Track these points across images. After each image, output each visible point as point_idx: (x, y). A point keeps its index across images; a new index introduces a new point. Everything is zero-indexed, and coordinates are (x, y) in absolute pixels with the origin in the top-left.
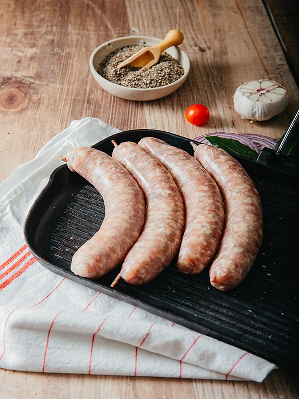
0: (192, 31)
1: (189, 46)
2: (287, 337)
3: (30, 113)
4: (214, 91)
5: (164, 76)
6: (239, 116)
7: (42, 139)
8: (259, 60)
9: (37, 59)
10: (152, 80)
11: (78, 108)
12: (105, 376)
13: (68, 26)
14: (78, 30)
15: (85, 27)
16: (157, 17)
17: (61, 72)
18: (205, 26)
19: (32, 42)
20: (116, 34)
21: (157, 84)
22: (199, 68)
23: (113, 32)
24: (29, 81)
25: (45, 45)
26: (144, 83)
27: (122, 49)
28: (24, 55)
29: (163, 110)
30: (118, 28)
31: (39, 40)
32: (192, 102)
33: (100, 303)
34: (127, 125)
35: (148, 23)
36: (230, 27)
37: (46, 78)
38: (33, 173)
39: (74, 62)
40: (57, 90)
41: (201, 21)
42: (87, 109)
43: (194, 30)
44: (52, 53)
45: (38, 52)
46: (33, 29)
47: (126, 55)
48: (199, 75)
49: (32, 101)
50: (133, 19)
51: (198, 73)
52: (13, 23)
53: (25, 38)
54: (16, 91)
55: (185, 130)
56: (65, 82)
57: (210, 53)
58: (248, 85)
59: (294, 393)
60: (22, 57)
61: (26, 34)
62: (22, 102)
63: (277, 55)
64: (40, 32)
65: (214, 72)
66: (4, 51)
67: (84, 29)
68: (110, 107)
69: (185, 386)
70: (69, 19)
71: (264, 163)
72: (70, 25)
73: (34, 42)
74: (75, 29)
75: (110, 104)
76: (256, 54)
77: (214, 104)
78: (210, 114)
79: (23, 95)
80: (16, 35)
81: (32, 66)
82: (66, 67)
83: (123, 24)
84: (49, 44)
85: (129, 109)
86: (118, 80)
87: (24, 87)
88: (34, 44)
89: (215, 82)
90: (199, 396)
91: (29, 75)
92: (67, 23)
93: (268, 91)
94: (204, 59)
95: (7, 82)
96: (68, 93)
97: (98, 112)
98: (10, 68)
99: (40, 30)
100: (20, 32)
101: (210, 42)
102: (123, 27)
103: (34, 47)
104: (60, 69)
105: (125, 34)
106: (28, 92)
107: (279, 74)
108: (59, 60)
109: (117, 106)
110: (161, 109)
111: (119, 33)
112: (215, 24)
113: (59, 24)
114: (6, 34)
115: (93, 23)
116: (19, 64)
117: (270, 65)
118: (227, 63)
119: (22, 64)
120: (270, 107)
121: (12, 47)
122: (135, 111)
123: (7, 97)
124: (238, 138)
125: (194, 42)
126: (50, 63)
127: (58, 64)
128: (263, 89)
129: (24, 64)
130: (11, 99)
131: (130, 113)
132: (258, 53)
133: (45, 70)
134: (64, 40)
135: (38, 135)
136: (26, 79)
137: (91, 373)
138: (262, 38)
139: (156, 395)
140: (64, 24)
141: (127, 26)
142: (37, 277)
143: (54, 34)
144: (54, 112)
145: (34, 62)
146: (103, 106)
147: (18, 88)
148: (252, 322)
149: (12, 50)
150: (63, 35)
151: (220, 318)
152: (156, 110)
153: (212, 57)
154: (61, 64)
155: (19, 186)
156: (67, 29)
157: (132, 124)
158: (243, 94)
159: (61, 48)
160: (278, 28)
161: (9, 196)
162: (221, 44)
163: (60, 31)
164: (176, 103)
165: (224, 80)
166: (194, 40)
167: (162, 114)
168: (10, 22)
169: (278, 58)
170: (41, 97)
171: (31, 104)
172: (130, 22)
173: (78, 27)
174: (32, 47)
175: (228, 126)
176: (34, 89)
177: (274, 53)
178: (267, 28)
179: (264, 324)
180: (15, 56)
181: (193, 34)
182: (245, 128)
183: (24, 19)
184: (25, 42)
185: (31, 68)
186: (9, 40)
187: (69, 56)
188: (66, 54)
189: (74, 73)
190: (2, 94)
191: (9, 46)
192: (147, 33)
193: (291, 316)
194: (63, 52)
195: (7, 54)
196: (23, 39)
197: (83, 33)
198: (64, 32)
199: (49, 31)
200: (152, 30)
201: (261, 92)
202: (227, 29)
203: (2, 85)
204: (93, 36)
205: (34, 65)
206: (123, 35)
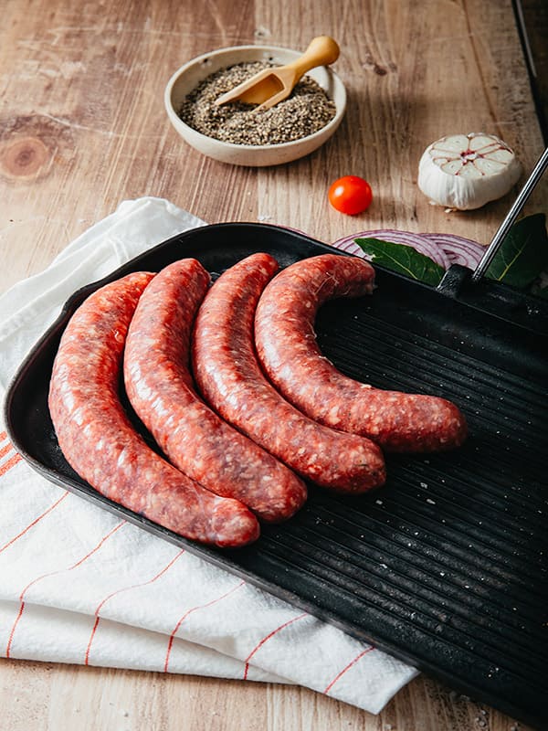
0: (367, 35)
1: (357, 63)
2: (443, 617)
3: (54, 183)
4: (390, 150)
5: (296, 122)
6: (427, 199)
7: (69, 233)
8: (481, 92)
9: (81, 83)
10: (273, 130)
11: (141, 177)
12: (114, 671)
13: (145, 21)
14: (161, 29)
15: (176, 24)
16: (308, 7)
17: (119, 108)
18: (393, 26)
19: (76, 50)
20: (230, 37)
21: (281, 137)
22: (369, 105)
23: (223, 34)
24: (61, 124)
25: (98, 56)
26: (258, 134)
27: (229, 69)
28: (59, 74)
29: (292, 183)
30: (234, 27)
31: (89, 46)
32: (346, 170)
33: (124, 537)
34: (223, 210)
35: (289, 18)
36: (439, 28)
37: (91, 118)
38: (40, 296)
39: (145, 92)
40: (107, 142)
41: (387, 15)
42: (156, 180)
43: (372, 34)
44: (110, 71)
45: (84, 69)
46: (81, 27)
47: (235, 80)
48: (367, 118)
49: (60, 162)
50: (264, 10)
51: (367, 113)
52: (49, 13)
53: (66, 43)
54: (36, 142)
55: (326, 223)
56: (125, 125)
57: (394, 77)
58: (447, 143)
59: (443, 718)
60: (55, 78)
61: (68, 36)
62: (42, 163)
63: (518, 83)
64: (93, 32)
65: (396, 113)
66: (25, 66)
67: (172, 27)
68: (197, 176)
69: (251, 693)
70: (149, 8)
71: (451, 293)
72: (149, 19)
73: (81, 50)
74: (156, 27)
75: (199, 170)
76: (479, 80)
77: (385, 175)
78: (374, 193)
79: (47, 149)
80: (51, 37)
81: (70, 96)
82: (130, 97)
83: (245, 18)
84: (107, 55)
85: (230, 181)
86: (213, 127)
87: (51, 135)
88: (80, 54)
89: (395, 132)
90: (272, 714)
91: (63, 113)
92: (144, 15)
93: (481, 156)
94: (380, 89)
95: (22, 125)
96: (126, 148)
97: (174, 184)
98: (32, 99)
99: (95, 27)
100: (59, 31)
101: (397, 56)
102: (243, 23)
103: (79, 60)
104: (118, 102)
105: (245, 38)
106: (56, 144)
107: (515, 120)
108: (119, 86)
109: (210, 176)
110: (288, 181)
111: (234, 37)
112: (412, 22)
113: (129, 19)
114: (32, 36)
115: (190, 18)
116: (48, 92)
117: (501, 103)
118: (422, 96)
119: (53, 93)
120: (481, 187)
121: (41, 60)
122: (240, 185)
123: (17, 153)
124: (417, 241)
125: (368, 55)
126: (102, 91)
127: (116, 93)
128: (473, 153)
129: (57, 92)
130: (25, 157)
131: (231, 187)
132: (482, 79)
133: (93, 104)
134: (134, 48)
135: (62, 225)
136: (56, 119)
137: (89, 664)
138: (495, 49)
139: (199, 710)
140: (138, 17)
141: (250, 22)
142: (21, 485)
143: (118, 37)
144: (97, 183)
145: (76, 88)
146: (184, 174)
147: (40, 136)
148: (385, 587)
149: (39, 66)
150: (133, 39)
151: (329, 576)
152: (279, 184)
153: (397, 86)
154: (121, 92)
155: (12, 321)
156: (142, 27)
157: (232, 209)
158: (434, 160)
159: (127, 62)
160: (527, 31)
162: (416, 61)
163: (129, 30)
164: (317, 172)
165: (411, 129)
166: (368, 50)
167: (288, 190)
168: (43, 13)
169: (518, 88)
170: (77, 155)
171: (58, 167)
172: (258, 16)
173: (162, 24)
174: (75, 61)
175: (405, 217)
176: (67, 138)
177: (513, 79)
178: (508, 30)
179: (407, 591)
180: (43, 77)
181: (368, 41)
182: (434, 223)
183: (69, 7)
184: (65, 50)
185: (68, 99)
186: (36, 47)
187: (137, 79)
188: (133, 74)
189: (143, 111)
190: (10, 149)
191: (35, 58)
192: (285, 37)
193: (458, 579)
194: (129, 70)
195: (29, 73)
196: (62, 45)
197: (171, 35)
198: (137, 33)
199: (109, 31)
200: (295, 33)
201: (467, 157)
202: (432, 31)
203: (12, 131)
204: (186, 42)
205: (75, 94)
206: (241, 40)
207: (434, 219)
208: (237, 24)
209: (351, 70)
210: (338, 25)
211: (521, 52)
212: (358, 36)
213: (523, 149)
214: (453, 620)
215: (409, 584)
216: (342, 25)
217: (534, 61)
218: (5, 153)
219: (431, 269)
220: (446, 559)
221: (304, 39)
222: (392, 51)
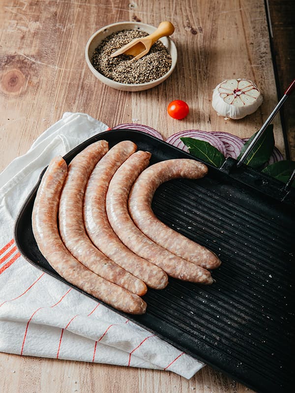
0: (188, 8)
1: (182, 26)
2: (218, 338)
3: (29, 97)
4: (198, 81)
5: (152, 69)
6: (216, 112)
7: (38, 128)
8: (245, 46)
9: (39, 35)
10: (140, 74)
11: (72, 94)
12: (70, 361)
14: (80, 1)
17: (60, 51)
18: (201, 3)
19: (36, 14)
20: (116, 7)
21: (144, 78)
22: (188, 52)
23: (113, 5)
24: (31, 61)
25: (48, 18)
26: (133, 76)
27: (117, 34)
28: (28, 30)
29: (149, 100)
31: (43, 11)
32: (176, 92)
33: (72, 296)
34: (115, 115)
36: (225, 5)
37: (46, 57)
38: (26, 166)
39: (73, 42)
40: (55, 73)
42: (81, 96)
43: (190, 7)
44: (54, 28)
45: (41, 27)
47: (121, 42)
48: (187, 61)
49: (31, 84)
51: (187, 57)
53: (30, 9)
54: (18, 72)
55: (166, 123)
56: (63, 62)
57: (201, 35)
58: (227, 84)
59: (216, 384)
60: (26, 32)
61: (31, 4)
62: (22, 85)
63: (263, 41)
65: (201, 58)
66: (10, 23)
68: (101, 94)
69: (131, 372)
71: (227, 172)
73: (39, 14)
75: (102, 91)
76: (244, 39)
77: (195, 96)
78: (190, 106)
79: (24, 77)
80: (22, 5)
81: (34, 43)
82: (65, 45)
84: (52, 18)
85: (118, 97)
86: (110, 70)
87: (25, 67)
88: (38, 16)
89: (201, 70)
90: (141, 382)
91: (31, 54)
93: (244, 93)
94: (194, 43)
95: (10, 61)
96: (64, 77)
97: (90, 99)
98: (14, 45)
101: (203, 23)
103: (38, 21)
104: (60, 48)
105: (124, 8)
106: (29, 73)
107: (261, 64)
108: (59, 38)
109: (108, 94)
110: (147, 98)
111: (118, 7)
114: (12, 4)
116: (23, 41)
117: (254, 53)
118: (215, 48)
119: (25, 41)
120: (243, 110)
121: (18, 20)
122: (123, 100)
123: (9, 78)
124: (211, 137)
125: (188, 21)
126: (51, 41)
127: (58, 42)
128: (239, 90)
129: (27, 41)
130: (13, 81)
131: (118, 102)
132: (246, 38)
133: (46, 48)
134: (67, 13)
135: (34, 122)
136: (27, 58)
137: (59, 358)
138: (253, 19)
139: (108, 380)
142: (23, 268)
143: (58, 5)
144: (51, 98)
145: (37, 39)
146: (94, 94)
147: (20, 68)
148: (192, 323)
149: (17, 24)
150: (66, 7)
151: (167, 317)
152: (142, 100)
153: (202, 41)
154: (61, 41)
155: (13, 180)
157: (119, 114)
158: (221, 94)
159: (63, 23)
161: (5, 189)
162: (213, 26)
163: (63, 1)
164: (161, 93)
165: (209, 68)
166: (188, 19)
167: (147, 104)
169: (263, 44)
170: (39, 80)
171: (30, 88)
174: (36, 21)
175: (204, 121)
176: (34, 70)
177: (261, 38)
178: (260, 7)
179: (202, 325)
180: (20, 31)
181: (188, 12)
182: (219, 125)
184: (30, 13)
185: (33, 45)
186: (14, 11)
187: (69, 34)
188: (66, 30)
189: (72, 53)
190: (5, 75)
191: (15, 19)
192: (145, 8)
193: (225, 319)
194: (64, 28)
195: (12, 28)
196: (28, 11)
197: (85, 5)
198: (67, 3)
200: (150, 5)
201: (237, 93)
202: (221, 6)
203: (6, 64)
204: (94, 10)
205: (37, 42)
206: (122, 10)
207: (219, 122)
209: (179, 31)
211: (266, 21)
212: (183, 8)
213: (264, 82)
214: (222, 339)
215: (203, 322)
216: (174, 2)
217: (272, 27)
218: (3, 78)
219: (217, 155)
220: (220, 310)
221: (154, 10)
222: (200, 19)
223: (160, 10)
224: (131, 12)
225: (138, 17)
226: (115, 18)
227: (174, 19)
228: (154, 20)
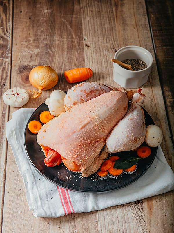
0: (112, 39)
7: (41, 100)
9: (39, 55)
13: (54, 35)
14: (58, 38)
15: (62, 36)
16: (97, 30)
18: (119, 36)
19: (37, 45)
20: (77, 40)
23: (75, 39)
25: (43, 47)
28: (33, 53)
30: (77, 37)
31: (40, 44)
35: (92, 34)
36: (131, 37)
39: (56, 57)
41: (117, 33)
42: (61, 85)
43: (114, 39)
44: (46, 52)
45: (40, 51)
46: (37, 37)
50: (85, 32)
52: (28, 33)
53: (34, 42)
59: (136, 224)
60: (32, 54)
61: (34, 40)
64: (41, 39)
66: (24, 50)
70: (55, 31)
72: (55, 35)
73: (38, 45)
74: (57, 37)
80: (30, 41)
81: (37, 59)
82: (52, 60)
83: (80, 34)
84: (45, 46)
88: (38, 46)
90: (99, 224)
91: (35, 65)
92: (54, 33)
95: (25, 68)
98: (27, 60)
99: (41, 37)
100: (32, 39)
101: (120, 46)
102: (80, 36)
104: (49, 61)
105: (80, 40)
108: (49, 56)
111: (78, 40)
112: (124, 35)
113: (50, 35)
114: (25, 40)
115: (66, 34)
116: (31, 58)
121: (28, 48)
123: (25, 77)
125: (113, 46)
126: (45, 57)
127: (49, 58)
129: (33, 58)
130: (27, 78)
133: (43, 62)
134: (52, 44)
135: (39, 98)
138: (145, 44)
140: (52, 34)
141: (82, 35)
143: (47, 40)
145: (38, 57)
149: (28, 50)
150: (51, 41)
154: (50, 58)
156: (54, 37)
159: (50, 49)
160: (154, 38)
163: (50, 38)
168: (27, 33)
172: (84, 34)
173: (59, 36)
174: (37, 48)
178: (149, 38)
180: (29, 54)
181: (113, 41)
183: (33, 31)
184: (34, 45)
185: (36, 60)
186: (26, 44)
187: (54, 54)
188: (52, 53)
189: (56, 63)
190: (23, 76)
191: (27, 48)
192: (91, 40)
194: (51, 51)
195: (26, 52)
196: (33, 43)
197: (61, 40)
198: (52, 39)
199: (45, 38)
200: (94, 39)
202: (129, 38)
203: (23, 70)
204: (65, 42)
205: (38, 59)
206: (80, 41)
208: (78, 36)
209: (109, 51)
210: (105, 36)
211: (152, 45)
212: (110, 40)
213: (153, 75)
216: (106, 36)
217: (155, 48)
221: (96, 41)
222: (119, 44)
223: (98, 41)
224: (84, 43)
225: (88, 45)
226: (76, 46)
227: (106, 45)
228: (96, 46)
